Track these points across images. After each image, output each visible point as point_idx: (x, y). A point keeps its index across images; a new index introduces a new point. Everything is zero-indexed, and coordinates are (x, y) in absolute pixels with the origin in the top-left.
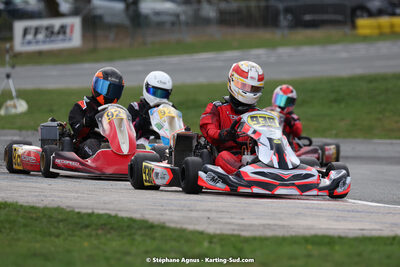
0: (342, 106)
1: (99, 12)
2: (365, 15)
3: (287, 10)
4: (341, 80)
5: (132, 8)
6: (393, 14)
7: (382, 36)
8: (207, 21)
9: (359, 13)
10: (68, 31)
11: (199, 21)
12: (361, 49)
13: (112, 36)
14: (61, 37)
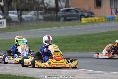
0: (80, 43)
1: (11, 18)
2: (84, 17)
4: (79, 35)
5: (20, 16)
6: (91, 17)
8: (40, 20)
9: (82, 17)
10: (3, 23)
11: (38, 20)
12: (83, 27)
13: (14, 24)
14: (1, 25)
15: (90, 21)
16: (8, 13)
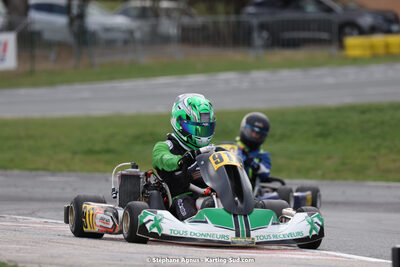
1: (37, 27)
2: (356, 32)
3: (263, 27)
4: (327, 109)
5: (76, 23)
6: (389, 32)
7: (376, 58)
8: (166, 39)
9: (347, 30)
11: (156, 39)
12: (351, 73)
13: (53, 55)
15: (381, 51)
16: (27, 8)
